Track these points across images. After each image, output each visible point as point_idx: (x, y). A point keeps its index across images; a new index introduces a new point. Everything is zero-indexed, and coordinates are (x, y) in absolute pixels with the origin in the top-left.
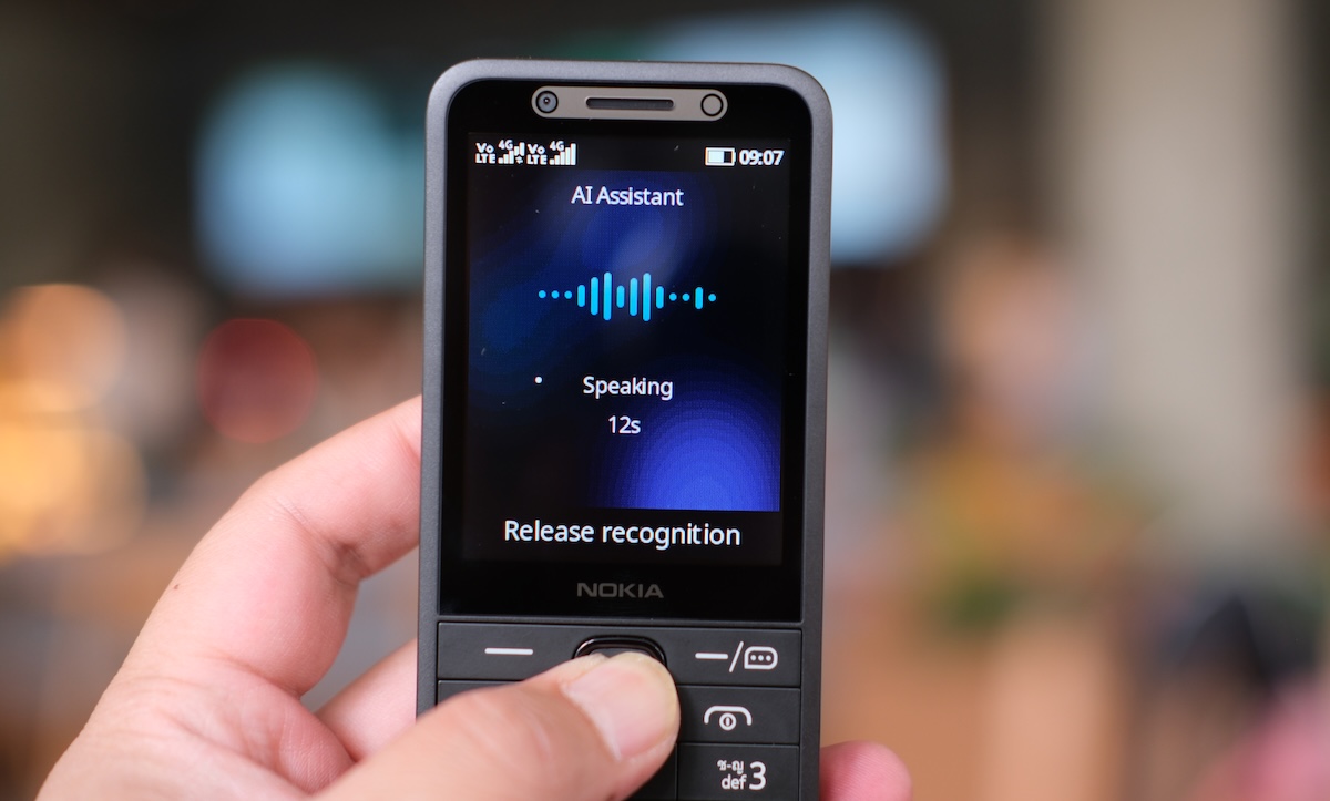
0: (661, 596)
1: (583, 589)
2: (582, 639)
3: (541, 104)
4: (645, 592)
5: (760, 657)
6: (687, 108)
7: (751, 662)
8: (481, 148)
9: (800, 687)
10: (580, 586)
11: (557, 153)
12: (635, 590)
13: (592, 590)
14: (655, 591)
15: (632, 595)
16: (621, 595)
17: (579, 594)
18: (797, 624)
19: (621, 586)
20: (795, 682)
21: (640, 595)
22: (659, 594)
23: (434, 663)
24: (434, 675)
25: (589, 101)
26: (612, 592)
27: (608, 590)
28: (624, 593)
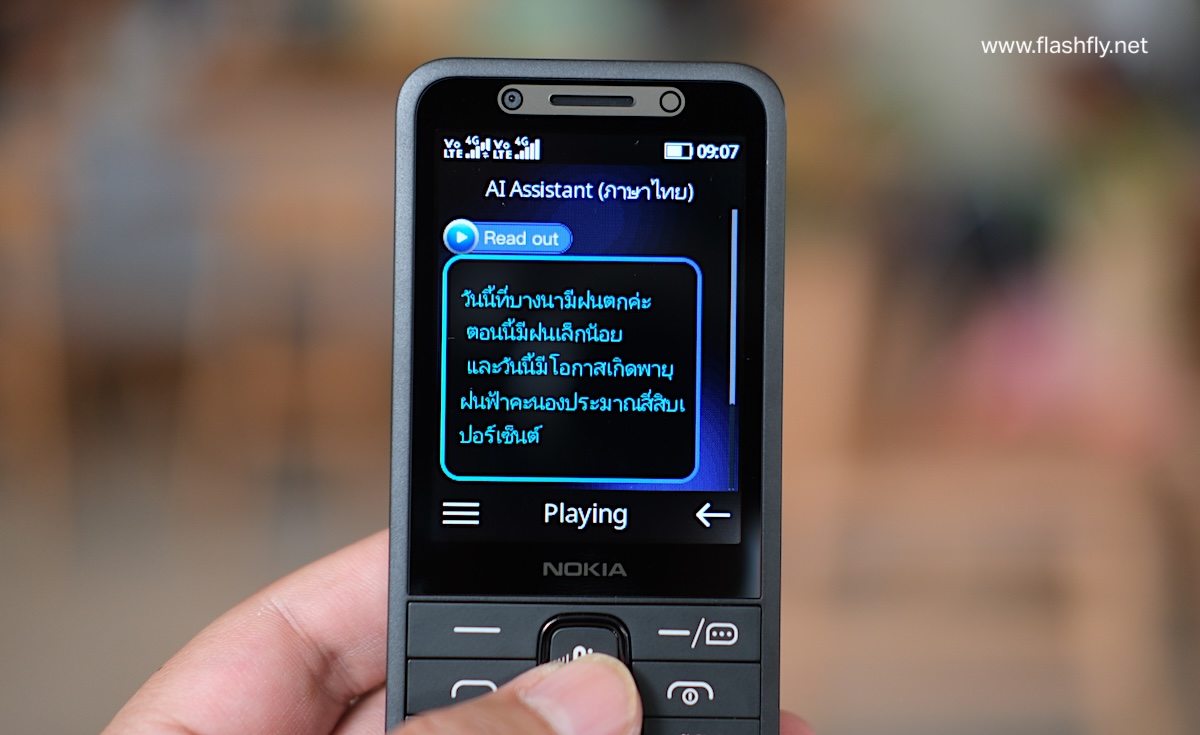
0: (625, 574)
1: (549, 568)
4: (609, 571)
6: (647, 104)
7: (712, 638)
8: (449, 144)
9: (759, 662)
10: (546, 565)
11: (522, 148)
12: (598, 568)
13: (558, 570)
14: (619, 569)
15: (596, 574)
16: (586, 574)
17: (545, 573)
18: (757, 602)
19: (586, 565)
20: (755, 658)
21: (605, 574)
22: (623, 572)
23: (404, 642)
25: (552, 98)
26: (577, 571)
27: (573, 569)
28: (589, 572)
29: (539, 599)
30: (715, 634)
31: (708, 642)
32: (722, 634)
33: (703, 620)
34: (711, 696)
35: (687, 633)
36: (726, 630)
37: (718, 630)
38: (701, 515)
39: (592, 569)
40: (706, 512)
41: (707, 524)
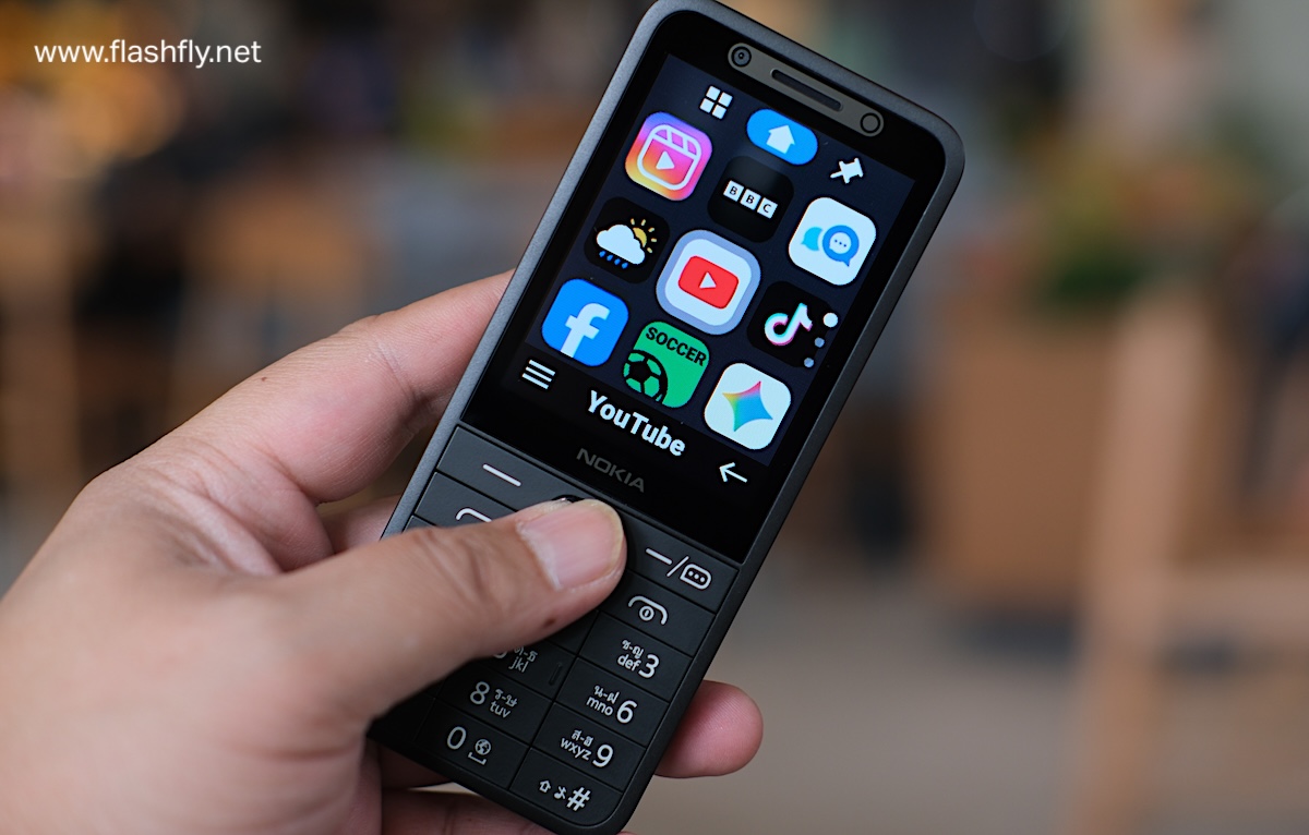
0: (642, 490)
3: (736, 56)
4: (631, 480)
5: (696, 575)
7: (687, 576)
9: (715, 615)
10: (582, 451)
12: (623, 476)
13: (590, 459)
14: (639, 483)
15: (619, 478)
16: (611, 474)
17: (579, 457)
18: (737, 564)
19: (615, 467)
20: (714, 608)
21: (626, 481)
22: (642, 488)
25: (774, 72)
26: (605, 468)
27: (603, 465)
28: (614, 474)
29: (563, 475)
30: (691, 574)
31: (683, 577)
32: (697, 577)
33: (687, 558)
34: (663, 622)
35: (669, 562)
36: (702, 575)
37: (695, 572)
38: (724, 469)
39: (618, 473)
40: (729, 469)
41: (725, 479)
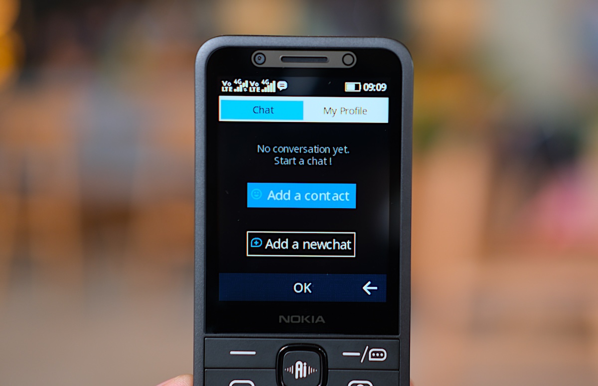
0: (324, 322)
1: (282, 319)
2: (282, 345)
3: (257, 60)
4: (315, 320)
5: (377, 354)
6: (335, 61)
7: (372, 357)
8: (225, 84)
9: (399, 370)
10: (280, 317)
11: (266, 86)
12: (310, 319)
13: (287, 319)
14: (321, 319)
15: (308, 322)
16: (303, 322)
17: (280, 321)
18: (397, 336)
19: (303, 317)
20: (396, 367)
21: (313, 322)
23: (203, 360)
24: (202, 366)
25: (282, 58)
26: (298, 320)
27: (295, 319)
28: (304, 321)
29: (277, 335)
30: (374, 355)
31: (370, 359)
33: (367, 347)
35: (358, 354)
36: (380, 353)
37: (376, 352)
39: (306, 319)
